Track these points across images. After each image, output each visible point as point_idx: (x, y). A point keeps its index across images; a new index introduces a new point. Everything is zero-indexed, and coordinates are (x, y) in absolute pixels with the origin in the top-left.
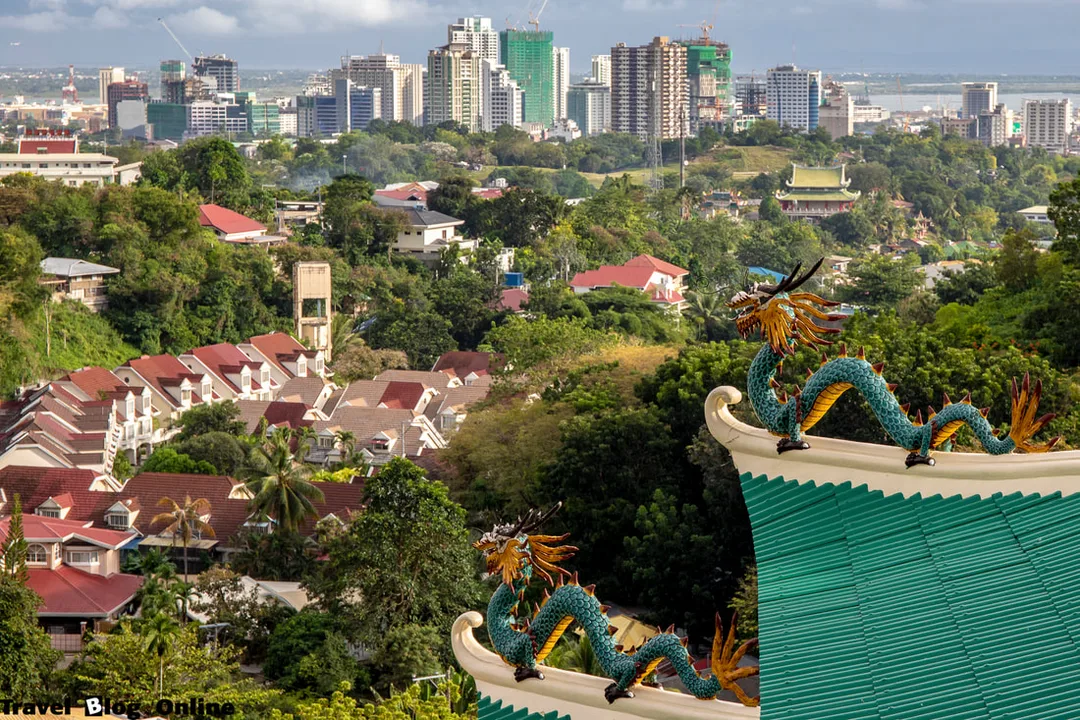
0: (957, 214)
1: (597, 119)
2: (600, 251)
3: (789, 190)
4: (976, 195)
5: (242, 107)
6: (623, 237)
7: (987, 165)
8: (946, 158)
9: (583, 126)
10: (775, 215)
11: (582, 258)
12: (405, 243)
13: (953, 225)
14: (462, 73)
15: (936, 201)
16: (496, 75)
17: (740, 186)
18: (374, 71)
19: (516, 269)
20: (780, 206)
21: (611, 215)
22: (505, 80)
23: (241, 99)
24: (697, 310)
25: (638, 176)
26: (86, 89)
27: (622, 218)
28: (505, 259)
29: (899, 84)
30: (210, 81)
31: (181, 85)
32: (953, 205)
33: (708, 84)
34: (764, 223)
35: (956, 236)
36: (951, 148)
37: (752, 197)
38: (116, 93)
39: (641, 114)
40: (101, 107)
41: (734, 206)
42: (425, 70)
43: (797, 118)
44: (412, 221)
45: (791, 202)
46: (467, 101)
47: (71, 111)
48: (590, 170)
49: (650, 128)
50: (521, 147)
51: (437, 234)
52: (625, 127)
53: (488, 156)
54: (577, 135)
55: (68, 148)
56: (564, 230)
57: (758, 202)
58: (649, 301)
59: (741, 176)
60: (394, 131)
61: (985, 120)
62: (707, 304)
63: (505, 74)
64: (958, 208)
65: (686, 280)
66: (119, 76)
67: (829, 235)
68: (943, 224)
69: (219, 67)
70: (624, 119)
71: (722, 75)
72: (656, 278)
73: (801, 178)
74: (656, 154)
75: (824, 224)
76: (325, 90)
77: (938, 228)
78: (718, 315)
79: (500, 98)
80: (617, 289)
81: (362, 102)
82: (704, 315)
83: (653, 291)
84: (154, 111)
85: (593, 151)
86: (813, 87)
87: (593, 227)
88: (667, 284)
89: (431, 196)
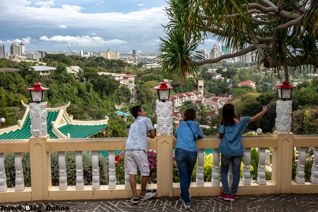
0: (297, 75)
1: (237, 60)
2: (242, 80)
3: (270, 71)
6: (246, 77)
10: (267, 75)
11: (239, 81)
12: (213, 78)
13: (296, 76)
14: (216, 52)
16: (221, 53)
17: (261, 70)
18: (203, 52)
19: (230, 82)
20: (268, 73)
21: (244, 74)
24: (257, 89)
25: (246, 68)
27: (245, 75)
28: (228, 80)
32: (296, 73)
34: (266, 76)
35: (297, 78)
37: (263, 72)
39: (244, 59)
41: (261, 73)
42: (211, 52)
44: (214, 75)
45: (270, 73)
48: (237, 67)
49: (245, 61)
50: (226, 64)
51: (218, 77)
52: (241, 61)
53: (221, 65)
54: (234, 62)
56: (237, 76)
57: (265, 72)
58: (250, 87)
62: (259, 88)
63: (223, 53)
64: (297, 74)
65: (256, 84)
67: (276, 78)
68: (295, 76)
70: (241, 59)
72: (251, 84)
74: (249, 65)
75: (275, 76)
77: (294, 77)
78: (261, 89)
80: (246, 85)
82: (258, 89)
83: (251, 85)
85: (237, 64)
87: (241, 76)
88: (253, 85)
89: (216, 71)
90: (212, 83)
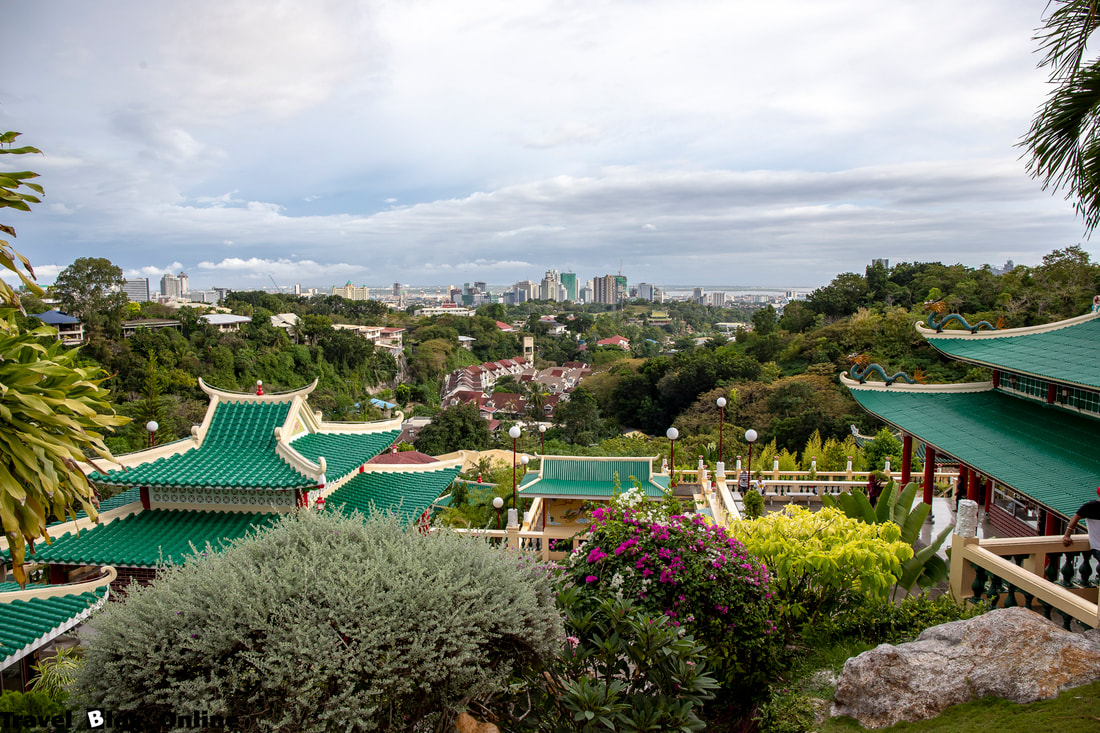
1: (590, 298)
2: (604, 335)
3: (651, 317)
4: (703, 320)
5: (488, 296)
6: (611, 330)
7: (705, 311)
8: (693, 309)
9: (584, 299)
10: (648, 325)
11: (599, 336)
12: (551, 332)
13: (698, 328)
14: (551, 286)
15: (693, 321)
16: (560, 286)
17: (636, 316)
18: (526, 285)
19: (581, 338)
20: (649, 322)
21: (606, 324)
22: (563, 288)
23: (488, 293)
24: (633, 351)
25: (609, 314)
26: (443, 291)
27: (609, 325)
28: (578, 336)
29: (673, 288)
30: (479, 289)
31: (471, 290)
32: (698, 322)
33: (620, 288)
34: (646, 327)
35: (699, 331)
36: (695, 306)
37: (641, 319)
38: (453, 292)
39: (602, 297)
40: (449, 297)
41: (636, 322)
42: (540, 284)
43: (646, 297)
44: (551, 326)
45: (652, 321)
46: (552, 293)
47: (440, 297)
48: (592, 312)
49: (605, 301)
50: (571, 306)
51: (560, 329)
52: (598, 300)
53: (562, 308)
54: (583, 303)
55: (455, 306)
56: (594, 328)
57: (643, 321)
58: (620, 348)
59: (635, 314)
60: (536, 301)
61: (702, 298)
62: (635, 349)
63: (562, 286)
65: (629, 342)
66: (452, 288)
67: (664, 330)
68: (695, 327)
69: (481, 285)
70: (598, 297)
71: (625, 286)
72: (621, 342)
73: (655, 314)
74: (614, 307)
75: (662, 327)
76: (511, 290)
78: (639, 352)
79: (562, 292)
80: (612, 345)
81: (522, 294)
82: (635, 352)
83: (621, 344)
84: (464, 297)
86: (651, 289)
87: (601, 328)
88: (624, 343)
89: (555, 319)
90: (549, 341)
